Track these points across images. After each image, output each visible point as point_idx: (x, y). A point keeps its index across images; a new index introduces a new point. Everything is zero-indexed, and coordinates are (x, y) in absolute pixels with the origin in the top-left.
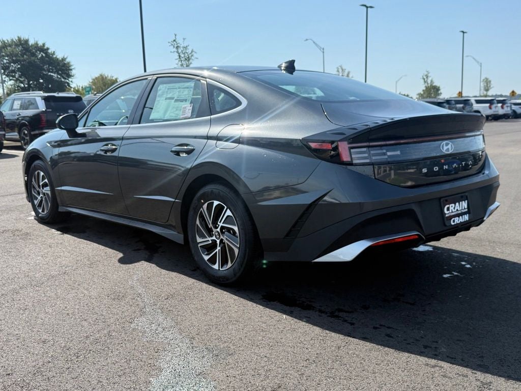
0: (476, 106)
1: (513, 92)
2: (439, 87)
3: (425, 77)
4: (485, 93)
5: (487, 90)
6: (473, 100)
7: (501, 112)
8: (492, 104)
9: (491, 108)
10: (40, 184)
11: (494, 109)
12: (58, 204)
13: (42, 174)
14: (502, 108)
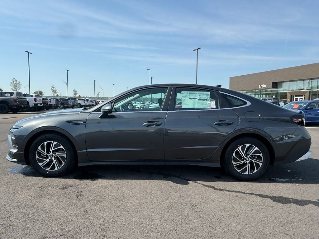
0: (79, 101)
1: (80, 96)
2: (42, 92)
4: (75, 96)
5: (75, 95)
6: (77, 99)
7: (88, 104)
8: (85, 101)
9: (84, 102)
10: (50, 150)
11: (85, 103)
12: (78, 161)
13: (55, 143)
14: (88, 102)
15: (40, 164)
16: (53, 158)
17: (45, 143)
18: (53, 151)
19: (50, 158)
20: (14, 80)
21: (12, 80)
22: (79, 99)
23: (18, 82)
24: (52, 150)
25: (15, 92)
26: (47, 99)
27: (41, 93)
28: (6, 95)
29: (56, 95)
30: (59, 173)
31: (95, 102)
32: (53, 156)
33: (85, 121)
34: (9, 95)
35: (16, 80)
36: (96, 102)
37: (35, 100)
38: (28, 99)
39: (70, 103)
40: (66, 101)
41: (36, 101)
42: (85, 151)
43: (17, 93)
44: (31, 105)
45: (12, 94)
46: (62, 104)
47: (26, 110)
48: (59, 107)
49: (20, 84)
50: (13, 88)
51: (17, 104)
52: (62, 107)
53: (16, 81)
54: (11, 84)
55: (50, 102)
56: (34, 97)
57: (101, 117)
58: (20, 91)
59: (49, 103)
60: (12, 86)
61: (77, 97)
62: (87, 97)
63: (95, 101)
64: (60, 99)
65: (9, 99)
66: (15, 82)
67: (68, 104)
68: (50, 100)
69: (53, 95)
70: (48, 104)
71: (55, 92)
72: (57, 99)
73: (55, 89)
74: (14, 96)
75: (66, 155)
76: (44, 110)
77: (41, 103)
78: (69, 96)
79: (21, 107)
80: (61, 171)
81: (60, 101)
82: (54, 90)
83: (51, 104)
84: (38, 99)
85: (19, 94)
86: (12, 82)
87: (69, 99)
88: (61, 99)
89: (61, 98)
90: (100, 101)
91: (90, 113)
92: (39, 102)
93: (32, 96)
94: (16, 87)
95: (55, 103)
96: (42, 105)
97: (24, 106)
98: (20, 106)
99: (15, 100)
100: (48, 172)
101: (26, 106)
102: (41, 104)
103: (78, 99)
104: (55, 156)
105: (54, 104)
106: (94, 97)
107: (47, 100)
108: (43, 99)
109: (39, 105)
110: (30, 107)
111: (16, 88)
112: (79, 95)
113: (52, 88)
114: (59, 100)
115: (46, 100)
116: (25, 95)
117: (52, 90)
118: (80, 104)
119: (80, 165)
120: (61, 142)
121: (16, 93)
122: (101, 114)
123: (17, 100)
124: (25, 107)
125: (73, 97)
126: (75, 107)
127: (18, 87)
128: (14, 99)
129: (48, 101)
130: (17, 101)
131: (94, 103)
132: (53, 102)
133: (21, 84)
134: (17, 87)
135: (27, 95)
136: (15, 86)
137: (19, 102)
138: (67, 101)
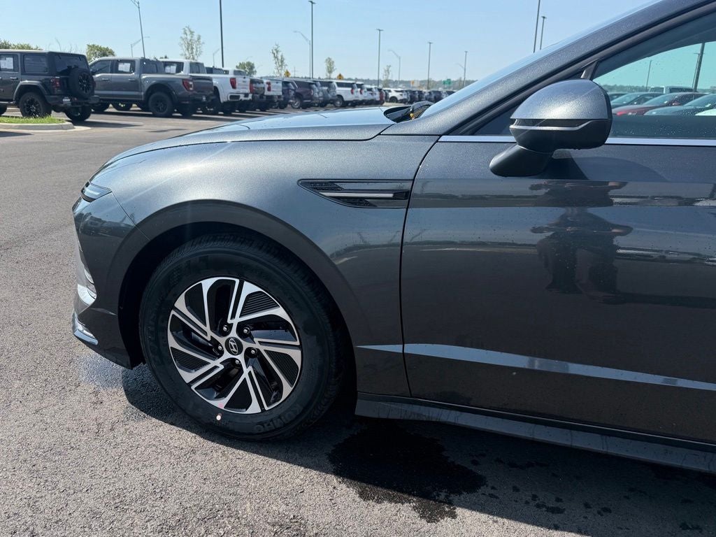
0: (340, 90)
1: (340, 75)
3: (275, 52)
4: (329, 75)
5: (330, 72)
6: (334, 82)
7: (361, 98)
8: (353, 88)
9: (352, 93)
10: (229, 321)
11: (355, 94)
12: (356, 392)
13: (249, 288)
14: (361, 93)
15: (188, 376)
16: (240, 358)
17: (207, 284)
18: (241, 326)
19: (227, 355)
20: (188, 33)
21: (183, 31)
22: (340, 85)
23: (195, 37)
24: (238, 319)
25: (186, 62)
26: (263, 83)
27: (251, 67)
28: (168, 69)
29: (283, 73)
30: (267, 429)
31: (378, 93)
32: (240, 347)
33: (407, 186)
34: (173, 68)
35: (192, 30)
36: (381, 94)
37: (233, 83)
38: (216, 79)
39: (318, 93)
40: (308, 89)
41: (234, 86)
42: (397, 348)
43: (191, 64)
44: (224, 97)
45: (180, 66)
46: (298, 96)
47: (212, 109)
48: (290, 103)
49: (201, 40)
50: (187, 53)
51: (190, 93)
52: (297, 104)
53: (192, 33)
54: (182, 42)
55: (269, 89)
56: (231, 75)
57: (505, 169)
58: (200, 60)
59: (265, 94)
60: (184, 47)
61: (335, 79)
62: (356, 80)
63: (380, 90)
64: (292, 83)
65: (173, 81)
66: (189, 37)
67: (311, 98)
68: (269, 84)
69: (276, 71)
70: (263, 95)
71: (281, 62)
72: (285, 84)
73: (282, 56)
74: (185, 73)
75: (299, 352)
76: (255, 110)
77: (248, 91)
78: (316, 77)
79: (200, 101)
80: (278, 424)
81: (293, 88)
82: (280, 58)
83: (271, 97)
84: (239, 79)
85: (196, 67)
86: (184, 36)
87: (315, 83)
88: (296, 82)
89: (295, 79)
90: (392, 90)
91: (436, 136)
92: (243, 89)
93: (227, 72)
94: (192, 48)
95: (281, 93)
96: (250, 97)
97: (207, 98)
98: (197, 98)
99: (185, 82)
100: (219, 418)
101: (213, 100)
102: (246, 95)
103: (337, 83)
104: (249, 349)
105: (279, 97)
106: (376, 79)
107: (262, 85)
108: (252, 82)
109: (242, 97)
110: (222, 101)
111: (192, 53)
112: (338, 74)
113: (275, 53)
114: (290, 84)
115: (258, 85)
116: (210, 70)
117: (276, 57)
118: (340, 96)
119: (364, 408)
120: (274, 289)
121: (188, 65)
122: (505, 147)
123: (191, 83)
124: (210, 101)
125: (327, 79)
126: (329, 105)
127: (197, 51)
128: (183, 80)
129: (264, 88)
130: (191, 86)
131: (377, 97)
132: (277, 91)
133: (203, 43)
134: (194, 50)
135: (214, 71)
136: (190, 46)
137: (195, 89)
138: (311, 88)
